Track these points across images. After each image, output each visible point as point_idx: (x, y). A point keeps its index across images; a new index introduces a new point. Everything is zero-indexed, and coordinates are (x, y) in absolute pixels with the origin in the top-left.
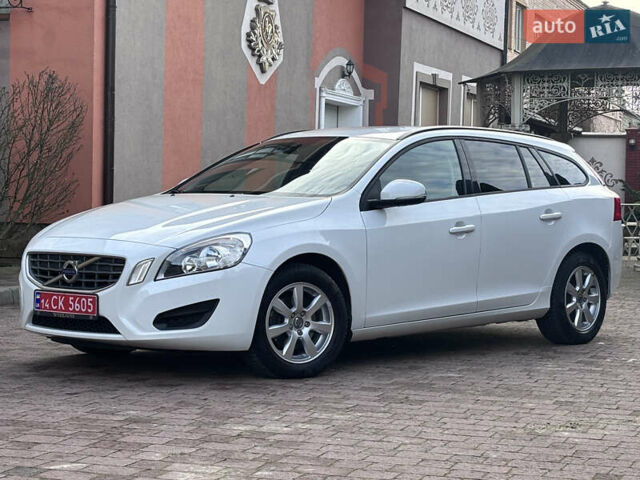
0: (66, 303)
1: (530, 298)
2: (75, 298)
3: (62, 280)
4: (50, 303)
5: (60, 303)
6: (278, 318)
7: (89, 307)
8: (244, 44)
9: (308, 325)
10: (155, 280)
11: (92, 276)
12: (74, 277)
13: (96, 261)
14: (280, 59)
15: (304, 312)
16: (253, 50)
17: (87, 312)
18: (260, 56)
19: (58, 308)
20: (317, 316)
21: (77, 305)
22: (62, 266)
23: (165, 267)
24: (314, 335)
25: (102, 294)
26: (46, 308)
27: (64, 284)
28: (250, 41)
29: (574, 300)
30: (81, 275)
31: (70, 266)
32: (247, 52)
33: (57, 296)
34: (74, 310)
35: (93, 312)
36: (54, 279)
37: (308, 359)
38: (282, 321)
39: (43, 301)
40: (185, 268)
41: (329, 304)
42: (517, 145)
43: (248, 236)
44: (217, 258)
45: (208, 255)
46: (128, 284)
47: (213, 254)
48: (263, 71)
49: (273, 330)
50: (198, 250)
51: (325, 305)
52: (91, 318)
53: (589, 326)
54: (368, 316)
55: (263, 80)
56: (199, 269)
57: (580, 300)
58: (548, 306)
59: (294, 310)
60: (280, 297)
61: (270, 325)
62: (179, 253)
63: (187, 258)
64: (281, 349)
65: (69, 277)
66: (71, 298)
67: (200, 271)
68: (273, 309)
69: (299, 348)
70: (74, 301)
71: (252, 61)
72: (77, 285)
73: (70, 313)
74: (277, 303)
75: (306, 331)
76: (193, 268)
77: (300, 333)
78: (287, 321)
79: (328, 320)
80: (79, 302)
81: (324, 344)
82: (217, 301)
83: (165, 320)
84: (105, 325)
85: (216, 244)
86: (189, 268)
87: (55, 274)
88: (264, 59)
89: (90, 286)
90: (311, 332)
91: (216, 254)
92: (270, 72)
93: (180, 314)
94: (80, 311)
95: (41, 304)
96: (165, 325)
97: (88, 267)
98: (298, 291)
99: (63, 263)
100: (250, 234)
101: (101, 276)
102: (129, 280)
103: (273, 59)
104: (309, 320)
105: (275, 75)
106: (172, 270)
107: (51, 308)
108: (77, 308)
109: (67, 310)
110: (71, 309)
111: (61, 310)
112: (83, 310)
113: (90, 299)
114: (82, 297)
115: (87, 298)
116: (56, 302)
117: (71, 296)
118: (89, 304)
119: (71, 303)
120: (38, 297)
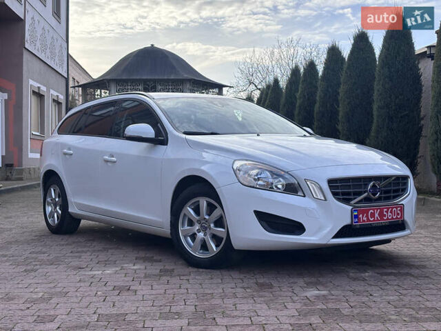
0: (381, 214)
2: (388, 209)
4: (367, 216)
5: (377, 215)
7: (398, 214)
17: (397, 218)
21: (389, 214)
26: (364, 221)
31: (374, 186)
33: (374, 210)
34: (388, 219)
35: (401, 217)
36: (360, 198)
39: (361, 216)
52: (400, 222)
66: (386, 210)
70: (387, 212)
73: (384, 222)
80: (391, 212)
87: (360, 194)
94: (392, 218)
95: (359, 219)
101: (395, 191)
107: (368, 220)
108: (390, 216)
109: (382, 219)
110: (385, 218)
111: (378, 220)
112: (394, 217)
113: (399, 209)
114: (392, 208)
115: (397, 208)
116: (373, 215)
117: (385, 208)
118: (399, 212)
119: (385, 213)
120: (356, 213)
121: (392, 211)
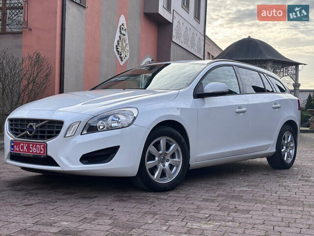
0: (28, 148)
1: (267, 146)
2: (33, 145)
3: (27, 134)
4: (19, 148)
5: (25, 148)
6: (152, 157)
7: (41, 150)
8: (115, 50)
9: (168, 161)
10: (81, 134)
11: (43, 132)
12: (33, 133)
13: (46, 123)
14: (128, 56)
15: (166, 153)
16: (118, 52)
17: (40, 153)
18: (121, 55)
19: (23, 151)
20: (173, 156)
21: (34, 149)
22: (26, 126)
23: (87, 126)
24: (171, 167)
25: (49, 142)
26: (17, 151)
27: (28, 136)
28: (117, 49)
29: (285, 147)
30: (37, 131)
31: (31, 126)
32: (116, 53)
33: (23, 143)
34: (33, 152)
35: (44, 153)
36: (22, 134)
37: (167, 180)
38: (154, 159)
39: (15, 147)
40: (99, 127)
41: (180, 149)
42: (259, 72)
43: (136, 109)
44: (118, 122)
45: (113, 120)
46: (65, 137)
47: (116, 119)
48: (122, 60)
49: (149, 164)
50: (107, 117)
51: (177, 150)
52: (42, 157)
53: (290, 160)
54: (198, 156)
55: (122, 63)
56: (107, 128)
57: (287, 148)
58: (275, 151)
59: (161, 152)
60: (153, 145)
61: (148, 161)
62: (96, 119)
63: (101, 122)
64: (154, 175)
65: (30, 133)
67: (108, 129)
68: (149, 152)
69: (163, 174)
71: (118, 56)
72: (35, 137)
73: (30, 154)
74: (152, 148)
75: (167, 164)
76: (104, 127)
77: (164, 166)
78: (157, 159)
79: (179, 158)
80: (35, 147)
81: (176, 172)
82: (118, 147)
83: (87, 158)
84: (51, 161)
85: (118, 114)
86: (101, 127)
87: (22, 131)
88: (122, 55)
89: (42, 137)
90: (169, 164)
91: (117, 120)
92: (124, 61)
93: (96, 155)
94: (36, 153)
95: (14, 149)
96: (87, 161)
97: (41, 127)
98: (163, 141)
99: (27, 125)
100: (137, 108)
101: (49, 132)
102: (66, 134)
103: (126, 56)
104: (169, 158)
105: (126, 63)
106: (91, 129)
107: (19, 151)
108: (35, 151)
109: (29, 152)
110: (31, 152)
111: (25, 152)
112: (38, 152)
114: (37, 144)
115: (40, 145)
116: (22, 147)
117: (31, 144)
118: (41, 148)
119: (31, 148)
120: (13, 144)
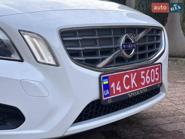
2: (146, 70)
4: (121, 85)
5: (133, 81)
7: (156, 77)
17: (155, 81)
19: (130, 88)
21: (148, 77)
26: (118, 92)
33: (129, 74)
34: (146, 83)
35: (159, 80)
36: (109, 59)
39: (113, 85)
66: (143, 72)
70: (144, 75)
73: (143, 88)
80: (149, 75)
95: (111, 90)
107: (123, 90)
109: (140, 86)
110: (143, 84)
111: (135, 88)
112: (153, 81)
113: (157, 69)
114: (150, 69)
115: (154, 68)
116: (128, 82)
117: (142, 70)
118: (157, 73)
119: (143, 77)
120: (106, 82)
121: (150, 72)
